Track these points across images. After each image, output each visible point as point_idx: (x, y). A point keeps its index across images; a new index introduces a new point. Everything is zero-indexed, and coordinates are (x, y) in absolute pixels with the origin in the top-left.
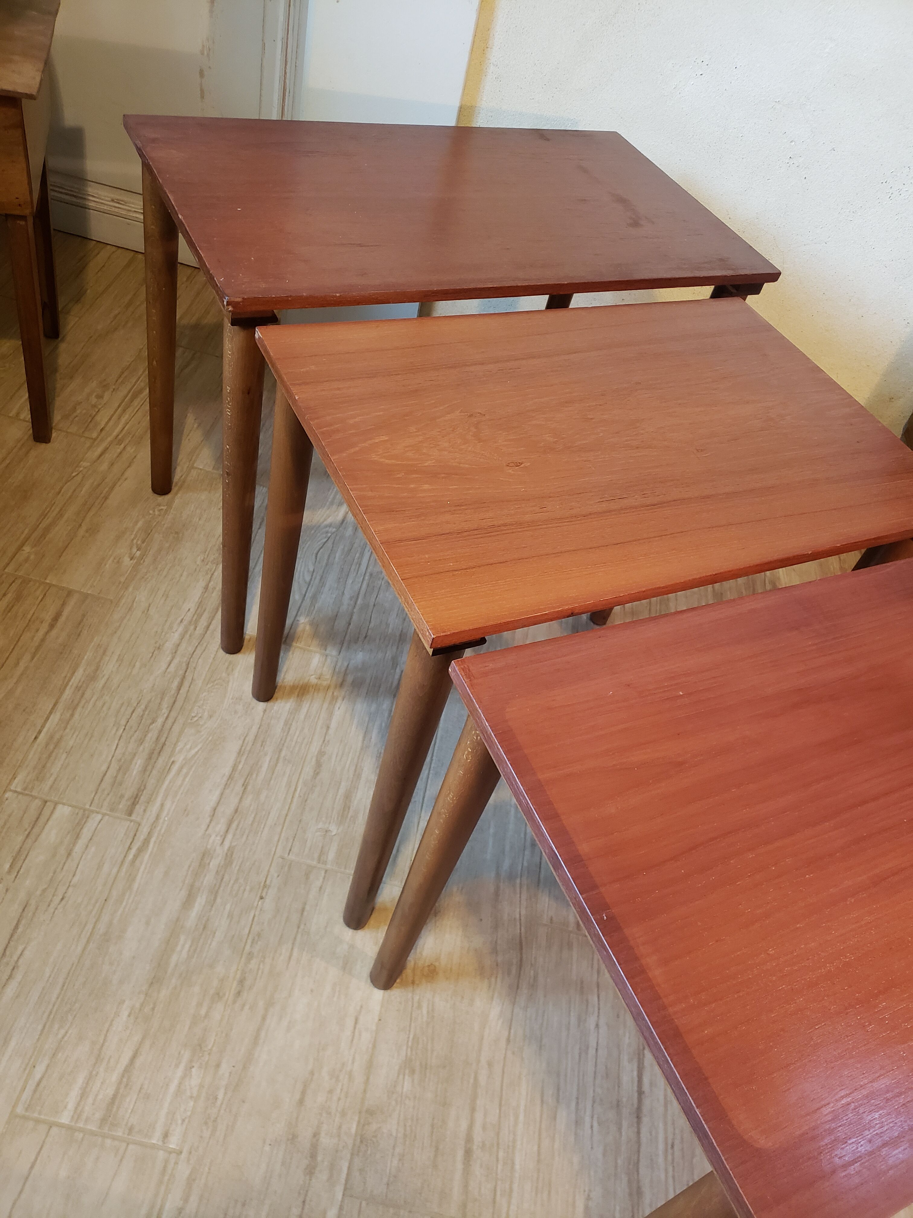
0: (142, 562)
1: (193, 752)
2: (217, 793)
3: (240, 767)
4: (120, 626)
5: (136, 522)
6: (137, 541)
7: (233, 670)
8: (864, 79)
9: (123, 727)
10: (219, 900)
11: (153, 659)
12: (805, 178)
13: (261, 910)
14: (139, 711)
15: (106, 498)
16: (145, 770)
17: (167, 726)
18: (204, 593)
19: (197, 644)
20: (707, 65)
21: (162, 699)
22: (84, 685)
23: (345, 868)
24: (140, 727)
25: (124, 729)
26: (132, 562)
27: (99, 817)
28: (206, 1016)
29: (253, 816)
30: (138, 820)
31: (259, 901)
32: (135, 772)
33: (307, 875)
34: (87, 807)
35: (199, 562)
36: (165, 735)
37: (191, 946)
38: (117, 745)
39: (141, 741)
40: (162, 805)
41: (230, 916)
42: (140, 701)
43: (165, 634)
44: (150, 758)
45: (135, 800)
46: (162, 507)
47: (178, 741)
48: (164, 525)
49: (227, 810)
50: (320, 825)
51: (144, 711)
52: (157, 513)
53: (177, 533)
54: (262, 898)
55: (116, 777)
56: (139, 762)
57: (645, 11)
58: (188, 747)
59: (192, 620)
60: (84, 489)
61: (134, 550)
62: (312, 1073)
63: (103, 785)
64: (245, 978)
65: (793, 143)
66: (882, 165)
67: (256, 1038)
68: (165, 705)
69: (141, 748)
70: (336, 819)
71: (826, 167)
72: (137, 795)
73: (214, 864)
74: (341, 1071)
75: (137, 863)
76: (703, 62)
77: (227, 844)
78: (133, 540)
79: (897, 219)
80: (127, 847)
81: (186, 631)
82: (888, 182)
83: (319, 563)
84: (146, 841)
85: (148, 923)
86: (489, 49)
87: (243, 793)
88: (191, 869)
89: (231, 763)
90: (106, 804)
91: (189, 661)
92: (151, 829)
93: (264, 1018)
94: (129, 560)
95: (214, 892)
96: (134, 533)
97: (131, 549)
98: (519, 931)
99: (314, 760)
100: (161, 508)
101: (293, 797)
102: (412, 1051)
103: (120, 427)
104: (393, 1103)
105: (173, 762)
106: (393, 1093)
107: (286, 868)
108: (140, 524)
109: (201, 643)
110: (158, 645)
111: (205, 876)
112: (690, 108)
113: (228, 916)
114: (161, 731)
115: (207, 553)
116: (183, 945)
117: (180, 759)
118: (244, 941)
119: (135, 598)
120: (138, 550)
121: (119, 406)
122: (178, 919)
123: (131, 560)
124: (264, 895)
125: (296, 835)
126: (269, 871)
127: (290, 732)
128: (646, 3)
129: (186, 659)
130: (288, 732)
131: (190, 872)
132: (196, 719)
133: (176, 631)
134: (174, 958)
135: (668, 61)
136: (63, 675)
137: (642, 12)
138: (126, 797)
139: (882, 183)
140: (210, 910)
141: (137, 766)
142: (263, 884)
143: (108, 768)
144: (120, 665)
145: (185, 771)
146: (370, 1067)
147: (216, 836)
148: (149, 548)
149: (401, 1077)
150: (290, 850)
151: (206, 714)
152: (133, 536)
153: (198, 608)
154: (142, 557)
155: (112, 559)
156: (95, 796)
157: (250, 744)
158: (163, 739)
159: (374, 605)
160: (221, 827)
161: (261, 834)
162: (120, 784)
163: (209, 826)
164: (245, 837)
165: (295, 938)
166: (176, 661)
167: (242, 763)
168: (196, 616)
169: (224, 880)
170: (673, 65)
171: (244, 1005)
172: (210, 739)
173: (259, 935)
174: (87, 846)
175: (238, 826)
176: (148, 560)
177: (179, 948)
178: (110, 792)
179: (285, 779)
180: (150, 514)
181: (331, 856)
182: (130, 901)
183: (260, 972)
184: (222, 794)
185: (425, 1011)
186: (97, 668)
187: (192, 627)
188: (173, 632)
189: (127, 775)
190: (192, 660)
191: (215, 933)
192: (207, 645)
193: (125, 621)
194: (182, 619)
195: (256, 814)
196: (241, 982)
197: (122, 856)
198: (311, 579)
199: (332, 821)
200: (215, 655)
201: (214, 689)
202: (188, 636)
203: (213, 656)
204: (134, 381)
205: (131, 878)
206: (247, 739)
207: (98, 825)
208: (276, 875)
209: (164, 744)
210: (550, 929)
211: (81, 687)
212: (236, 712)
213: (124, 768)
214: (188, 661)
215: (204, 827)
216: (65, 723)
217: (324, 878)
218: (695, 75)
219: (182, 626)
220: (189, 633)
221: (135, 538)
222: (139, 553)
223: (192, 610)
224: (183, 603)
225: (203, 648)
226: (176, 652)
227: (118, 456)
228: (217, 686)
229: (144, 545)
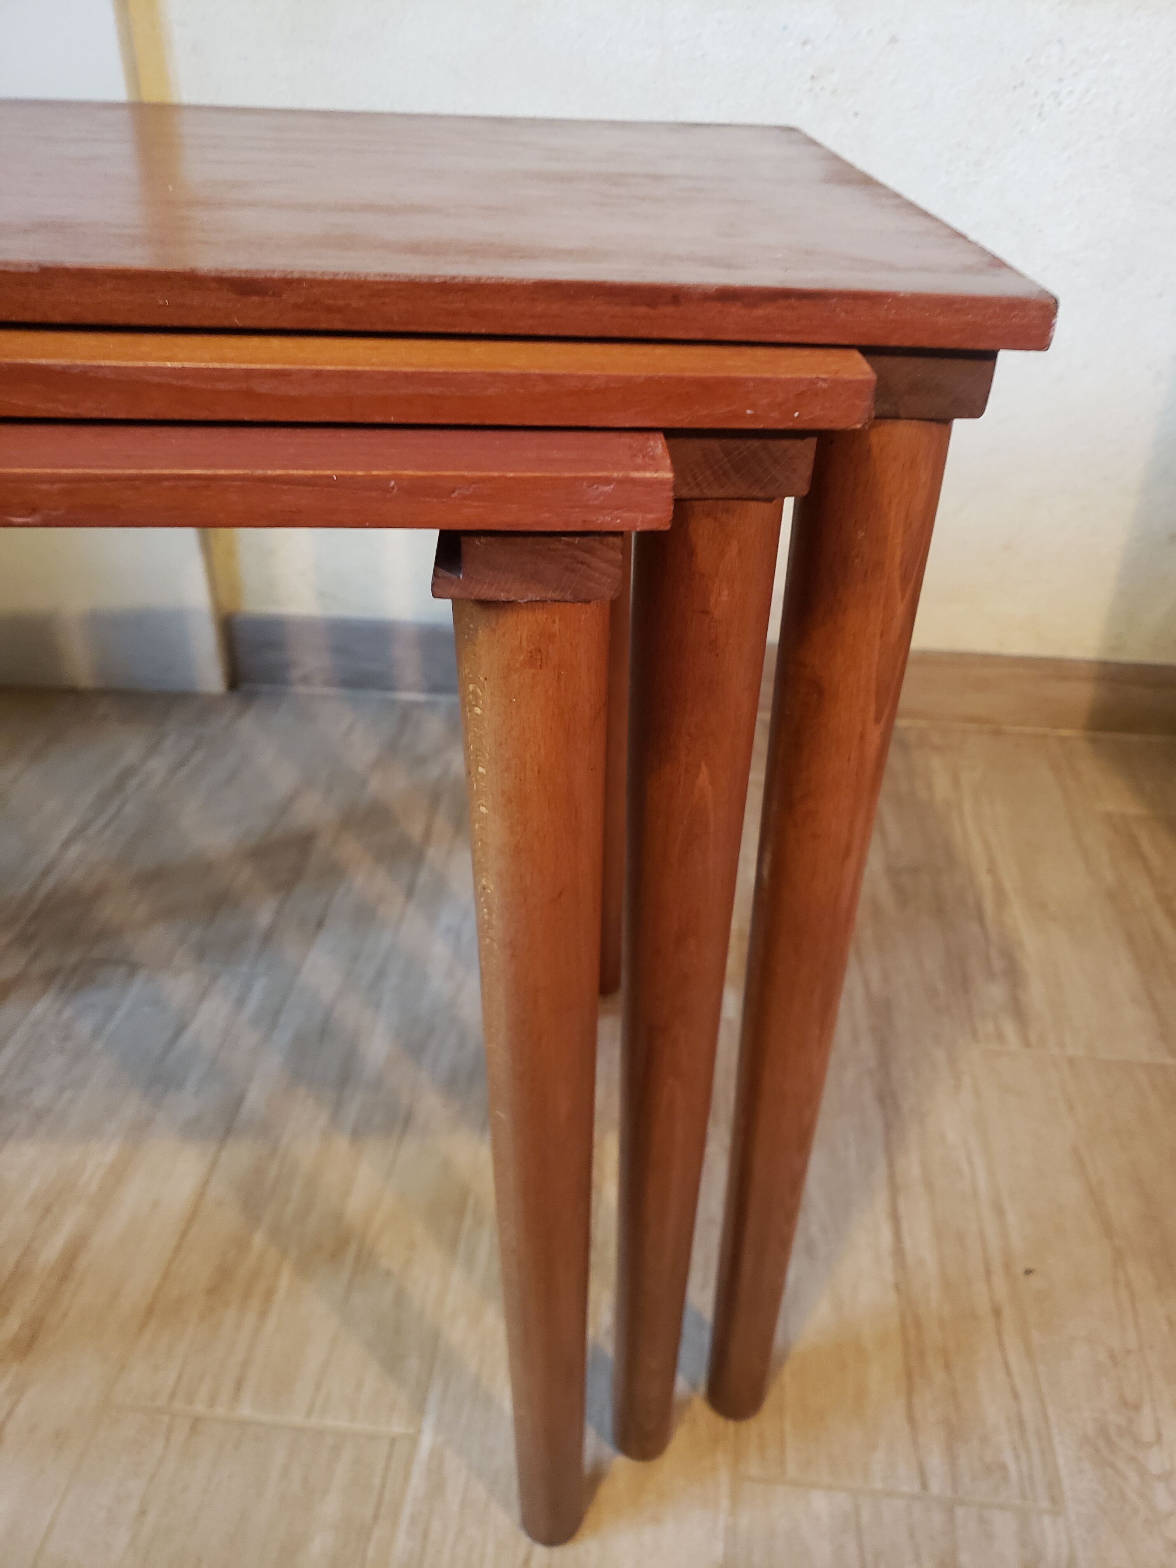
65: (808, 46)
66: (1002, 49)
71: (891, 81)
82: (1026, 83)
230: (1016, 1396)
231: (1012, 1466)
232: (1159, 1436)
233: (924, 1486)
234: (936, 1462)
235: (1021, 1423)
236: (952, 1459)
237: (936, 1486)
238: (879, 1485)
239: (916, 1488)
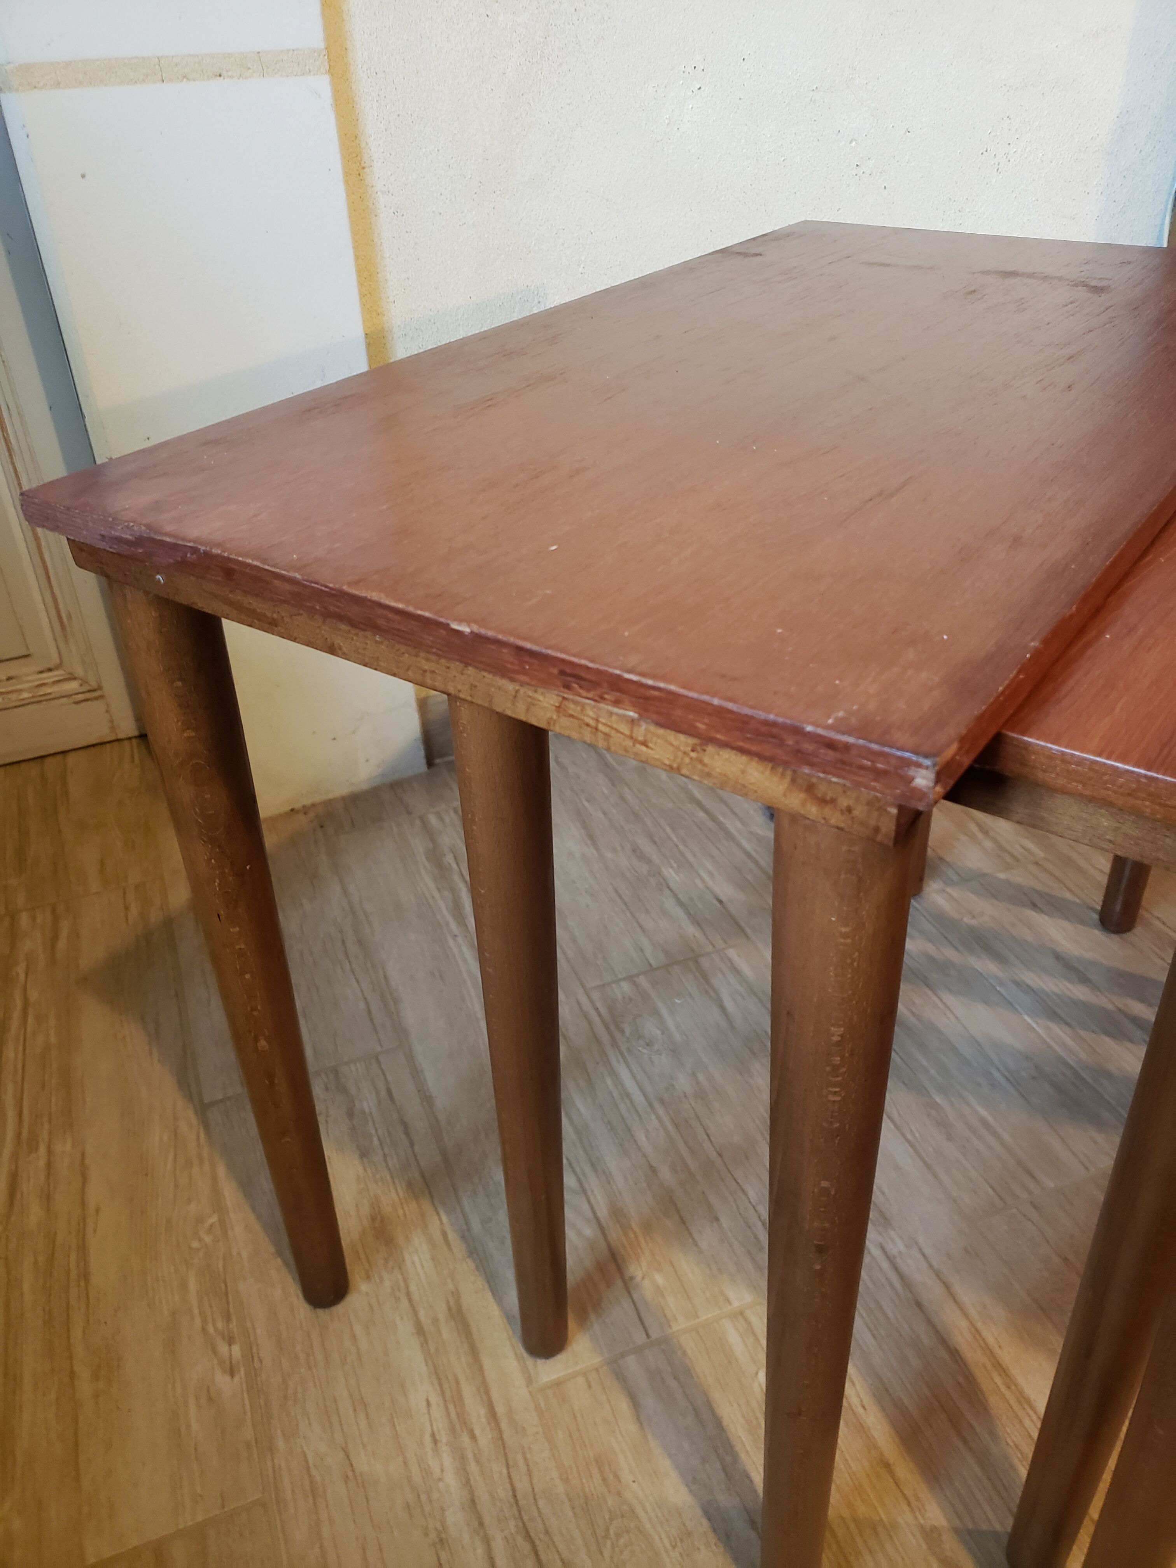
0: (257, 1364)
5: (184, 1286)
6: (214, 1325)
7: (617, 1478)
8: (916, 11)
12: (885, 187)
15: (86, 1276)
18: (424, 1344)
19: (505, 1471)
20: (703, 70)
26: (237, 1379)
43: (429, 1497)
48: (239, 1254)
52: (208, 1239)
57: (587, 19)
59: (451, 1422)
60: (26, 1287)
61: (223, 1349)
65: (854, 143)
66: (974, 128)
71: (907, 161)
76: (695, 67)
78: (204, 1330)
79: (1016, 197)
81: (461, 1460)
82: (989, 150)
86: (366, 170)
91: (524, 1523)
94: (228, 1378)
96: (196, 1311)
97: (214, 1351)
108: (193, 1285)
109: (511, 1463)
110: (433, 1535)
112: (699, 145)
115: (362, 1256)
119: (305, 1456)
120: (230, 1345)
123: (233, 1376)
128: (585, 5)
129: (512, 1523)
133: (442, 1471)
135: (646, 86)
137: (585, 21)
139: (982, 154)
148: (249, 1324)
152: (198, 1322)
153: (440, 1385)
154: (250, 1355)
155: (192, 1401)
159: (720, 1155)
168: (451, 1407)
170: (655, 89)
180: (198, 1250)
187: (465, 1439)
188: (440, 1479)
190: (525, 1518)
192: (525, 1459)
193: (326, 1531)
194: (433, 1435)
201: (621, 1552)
214: (520, 1524)
218: (692, 92)
219: (444, 1448)
220: (470, 1455)
221: (204, 1321)
222: (236, 1349)
223: (434, 1399)
224: (406, 1396)
225: (523, 1469)
226: (481, 1524)
227: (48, 1175)
228: (622, 1541)
229: (233, 1325)
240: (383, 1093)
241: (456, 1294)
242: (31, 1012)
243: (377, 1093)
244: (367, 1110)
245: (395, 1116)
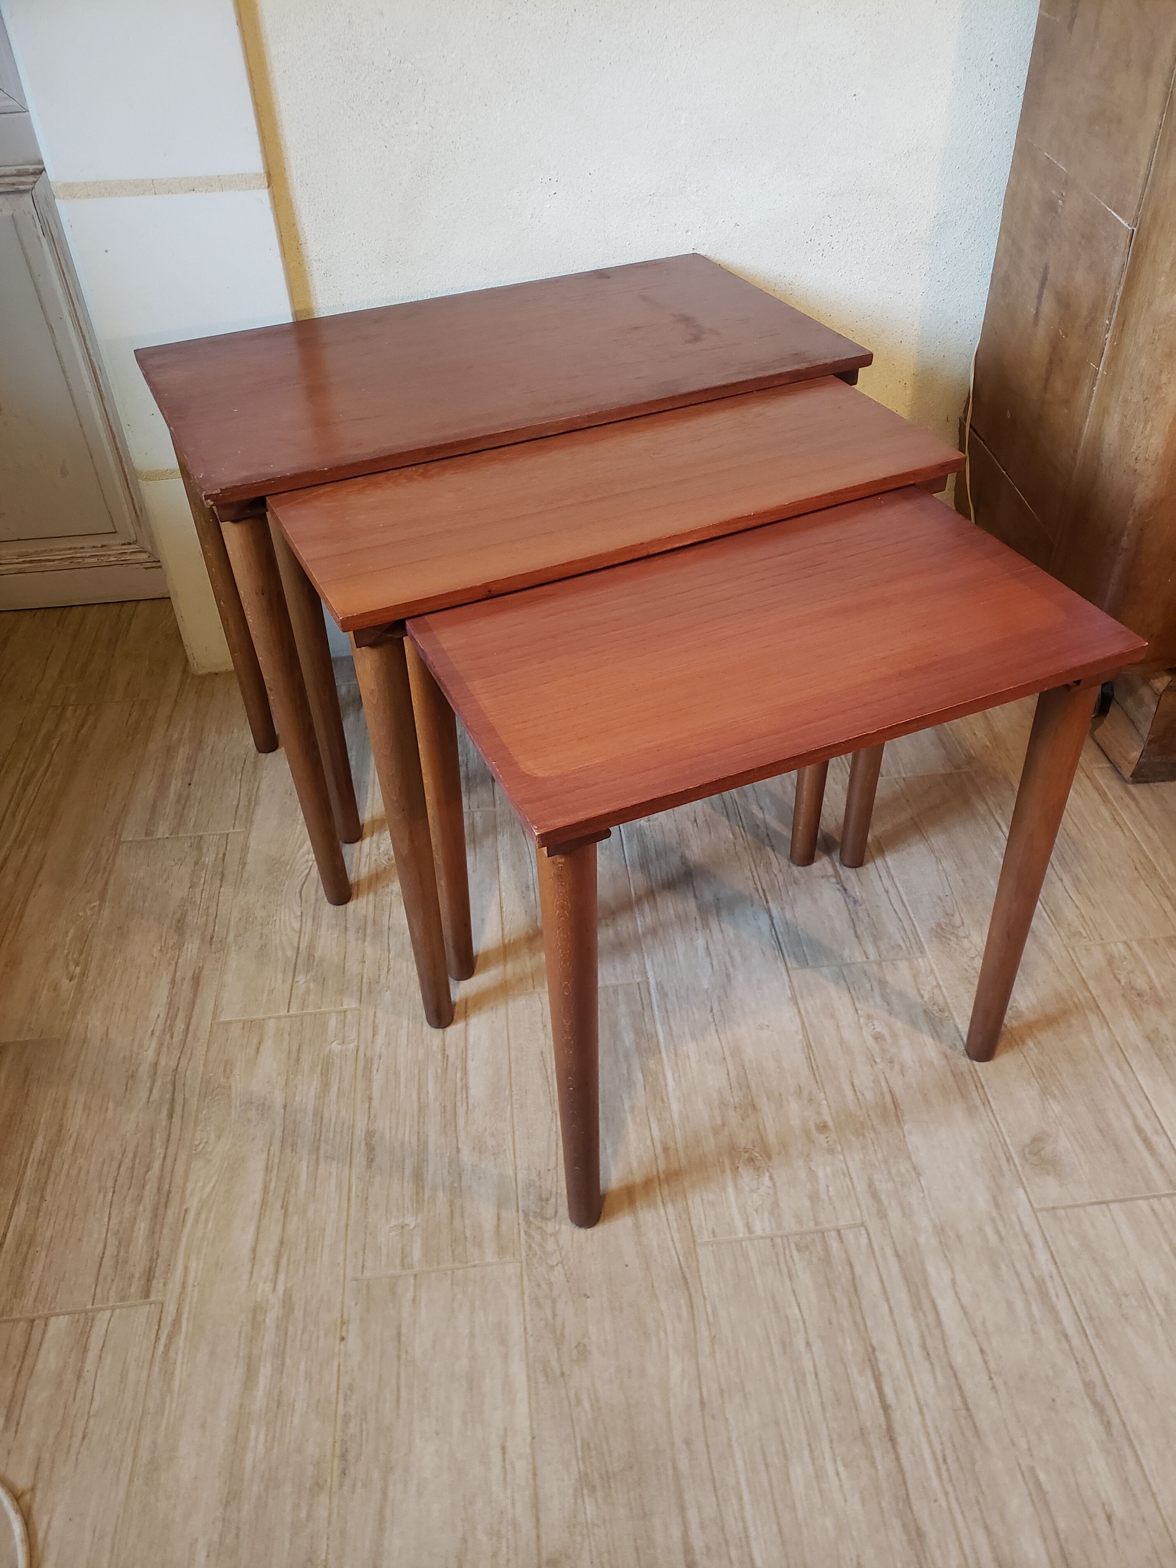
0: (85, 978)
1: (209, 1188)
2: (252, 1228)
3: (273, 1185)
4: (76, 1066)
5: (66, 933)
6: (72, 956)
9: (112, 1190)
10: (288, 1362)
11: (128, 1092)
13: (346, 1355)
14: (127, 1161)
15: (21, 917)
16: (152, 1232)
17: (168, 1168)
18: (171, 989)
19: (178, 1057)
20: (557, 181)
21: (152, 1137)
22: (49, 1155)
23: (439, 1264)
24: (134, 1182)
25: (114, 1192)
26: (72, 983)
27: (108, 1313)
28: (309, 1517)
29: (304, 1240)
30: (160, 1298)
31: (340, 1345)
32: (140, 1241)
33: (393, 1289)
34: (90, 1306)
35: (156, 954)
36: (168, 1181)
37: (267, 1435)
38: (110, 1214)
39: (139, 1198)
40: (186, 1269)
41: (308, 1376)
42: (125, 1151)
43: (136, 1057)
44: (155, 1215)
45: (149, 1275)
46: (94, 904)
47: (185, 1184)
48: (101, 924)
49: (270, 1244)
50: (393, 1222)
51: (134, 1160)
52: (89, 913)
53: (119, 928)
54: (343, 1339)
55: (117, 1255)
56: (143, 1226)
58: (200, 1184)
59: (165, 1027)
61: (72, 967)
62: (465, 1540)
63: (103, 1272)
64: (347, 1450)
65: (689, 233)
66: (798, 224)
67: (381, 1521)
68: (158, 1143)
69: (141, 1208)
70: (410, 1207)
71: (738, 246)
72: (150, 1269)
73: (271, 1319)
74: (500, 1523)
75: (172, 1354)
76: (550, 179)
77: (281, 1288)
78: (67, 956)
79: (838, 275)
80: (153, 1338)
81: (161, 1045)
82: (813, 239)
83: (306, 902)
84: (177, 1321)
85: (203, 1426)
87: (284, 1218)
88: (243, 1335)
89: (259, 1185)
90: (112, 1294)
91: (175, 1079)
92: (179, 1304)
93: (385, 1492)
95: (280, 1354)
96: (67, 947)
97: (67, 968)
98: (677, 1262)
99: (363, 1144)
100: (92, 905)
101: (349, 1200)
102: (584, 1463)
103: (18, 824)
104: (579, 1539)
105: (186, 1211)
106: (575, 1526)
107: (364, 1292)
108: (71, 934)
109: (184, 1051)
110: (130, 1073)
111: (263, 1339)
112: (557, 232)
113: (306, 1379)
114: (161, 1178)
115: (164, 938)
116: (257, 1437)
117: (193, 1204)
118: (334, 1401)
119: (88, 1025)
120: (76, 966)
121: (10, 802)
122: (241, 1407)
123: (71, 981)
124: (344, 1334)
125: (365, 1245)
126: (343, 1303)
127: (324, 1122)
129: (169, 1076)
130: (321, 1122)
131: (242, 1341)
132: (201, 1146)
133: (149, 1046)
134: (249, 1458)
135: (512, 192)
136: (18, 1153)
138: (137, 1275)
140: (281, 1379)
141: (141, 1232)
142: (339, 1322)
143: (105, 1249)
144: (88, 1115)
145: (203, 1216)
146: (536, 1504)
147: (265, 1283)
148: (90, 959)
149: (580, 1501)
150: (363, 1265)
151: (212, 1136)
152: (66, 952)
153: (169, 1009)
154: (83, 973)
155: (46, 986)
156: (95, 1289)
157: (277, 1153)
158: (167, 1186)
160: (267, 1268)
161: (321, 1260)
162: (126, 1262)
163: (252, 1273)
164: (301, 1271)
165: (398, 1374)
166: (158, 1084)
167: (274, 1180)
168: (169, 1020)
169: (289, 1334)
170: (519, 194)
171: (354, 1486)
172: (225, 1165)
173: (351, 1388)
174: (101, 1356)
175: (289, 1260)
176: (92, 973)
177: (252, 1443)
178: (115, 1276)
179: (333, 1181)
180: (81, 917)
181: (417, 1254)
182: (174, 1406)
183: (364, 1433)
184: (258, 1227)
185: (587, 1406)
186: (61, 1127)
187: (168, 1036)
188: (146, 1051)
189: (131, 1248)
190: (177, 1076)
191: (294, 1406)
193: (82, 1058)
194: (153, 1031)
195: (308, 1238)
196: (343, 1456)
197: (150, 1352)
198: (301, 926)
199: (406, 1212)
200: (205, 1060)
201: (215, 1101)
202: (165, 1049)
203: (202, 1062)
204: (21, 766)
205: (168, 1375)
206: (272, 1148)
207: (108, 1324)
208: (353, 1304)
209: (169, 1192)
210: (715, 1245)
211: (45, 1159)
212: (249, 1121)
213: (124, 1241)
215: (246, 1277)
216: (35, 1212)
217: (415, 1286)
218: (549, 196)
219: (155, 1038)
220: (166, 1044)
221: (69, 953)
222: (78, 969)
223: (163, 1015)
224: (149, 1010)
225: (188, 1056)
226: (155, 1074)
227: (23, 862)
228: (217, 1098)
229: (83, 957)
230: (900, 920)
231: (903, 944)
232: (963, 923)
233: (867, 958)
234: (871, 950)
235: (905, 930)
236: (877, 947)
237: (872, 957)
238: (848, 961)
239: (865, 959)
240: (221, 855)
241: (201, 969)
242: (50, 770)
243: (217, 855)
244: (206, 863)
245: (220, 870)
